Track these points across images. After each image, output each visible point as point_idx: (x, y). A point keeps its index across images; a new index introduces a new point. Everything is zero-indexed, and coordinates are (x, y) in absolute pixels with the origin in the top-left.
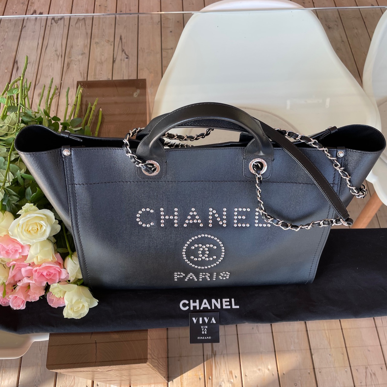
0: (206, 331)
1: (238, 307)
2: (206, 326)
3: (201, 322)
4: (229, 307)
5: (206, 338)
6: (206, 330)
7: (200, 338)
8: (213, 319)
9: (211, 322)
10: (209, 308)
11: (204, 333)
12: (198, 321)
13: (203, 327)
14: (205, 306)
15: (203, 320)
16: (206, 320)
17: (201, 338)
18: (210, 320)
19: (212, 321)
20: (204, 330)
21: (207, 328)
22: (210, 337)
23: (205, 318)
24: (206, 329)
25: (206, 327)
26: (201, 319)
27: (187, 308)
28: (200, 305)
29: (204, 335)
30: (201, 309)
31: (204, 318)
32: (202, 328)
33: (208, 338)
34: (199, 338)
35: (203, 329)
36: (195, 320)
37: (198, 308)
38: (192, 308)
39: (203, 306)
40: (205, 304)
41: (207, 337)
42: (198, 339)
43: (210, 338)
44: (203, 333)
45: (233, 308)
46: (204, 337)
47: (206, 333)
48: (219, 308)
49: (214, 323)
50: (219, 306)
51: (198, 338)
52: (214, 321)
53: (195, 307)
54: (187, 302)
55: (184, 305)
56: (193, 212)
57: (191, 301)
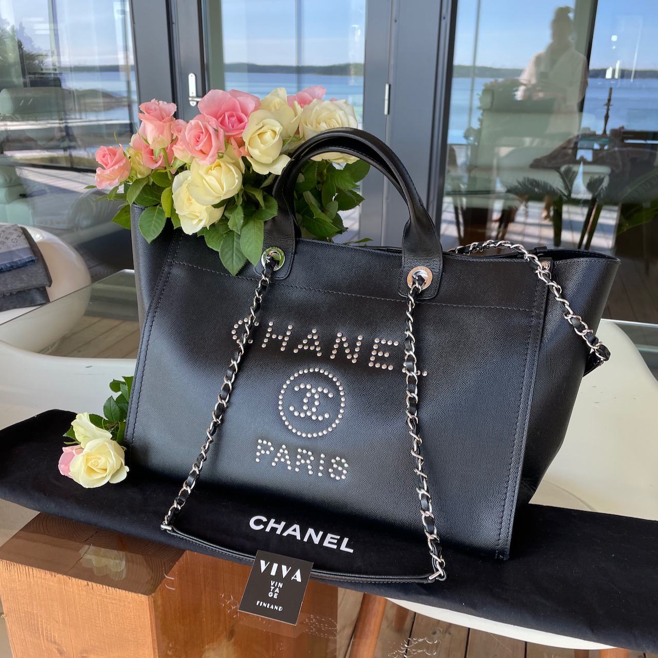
0: (277, 592)
1: (351, 551)
2: (280, 584)
3: (273, 573)
4: (335, 547)
5: (272, 608)
6: (277, 590)
7: (261, 603)
8: (298, 573)
9: (293, 578)
10: (299, 538)
11: (272, 595)
12: (269, 569)
13: (275, 583)
14: (293, 533)
15: (279, 570)
16: (285, 571)
17: (264, 604)
18: (292, 573)
19: (296, 577)
20: (274, 590)
21: (281, 587)
22: (280, 607)
23: (284, 568)
24: (278, 589)
25: (281, 585)
26: (275, 566)
28: (284, 530)
29: (272, 601)
30: (283, 535)
31: (283, 566)
32: (272, 584)
34: (259, 604)
35: (272, 588)
36: (263, 566)
37: (278, 532)
38: (268, 530)
39: (289, 531)
40: (295, 531)
41: (276, 607)
42: (257, 604)
43: (280, 610)
44: (270, 595)
45: (341, 549)
46: (269, 605)
47: (275, 596)
48: (315, 543)
49: (297, 580)
50: (316, 540)
51: (258, 602)
52: (298, 576)
53: (274, 530)
54: (265, 519)
55: (258, 522)
56: (313, 335)
57: (273, 520)
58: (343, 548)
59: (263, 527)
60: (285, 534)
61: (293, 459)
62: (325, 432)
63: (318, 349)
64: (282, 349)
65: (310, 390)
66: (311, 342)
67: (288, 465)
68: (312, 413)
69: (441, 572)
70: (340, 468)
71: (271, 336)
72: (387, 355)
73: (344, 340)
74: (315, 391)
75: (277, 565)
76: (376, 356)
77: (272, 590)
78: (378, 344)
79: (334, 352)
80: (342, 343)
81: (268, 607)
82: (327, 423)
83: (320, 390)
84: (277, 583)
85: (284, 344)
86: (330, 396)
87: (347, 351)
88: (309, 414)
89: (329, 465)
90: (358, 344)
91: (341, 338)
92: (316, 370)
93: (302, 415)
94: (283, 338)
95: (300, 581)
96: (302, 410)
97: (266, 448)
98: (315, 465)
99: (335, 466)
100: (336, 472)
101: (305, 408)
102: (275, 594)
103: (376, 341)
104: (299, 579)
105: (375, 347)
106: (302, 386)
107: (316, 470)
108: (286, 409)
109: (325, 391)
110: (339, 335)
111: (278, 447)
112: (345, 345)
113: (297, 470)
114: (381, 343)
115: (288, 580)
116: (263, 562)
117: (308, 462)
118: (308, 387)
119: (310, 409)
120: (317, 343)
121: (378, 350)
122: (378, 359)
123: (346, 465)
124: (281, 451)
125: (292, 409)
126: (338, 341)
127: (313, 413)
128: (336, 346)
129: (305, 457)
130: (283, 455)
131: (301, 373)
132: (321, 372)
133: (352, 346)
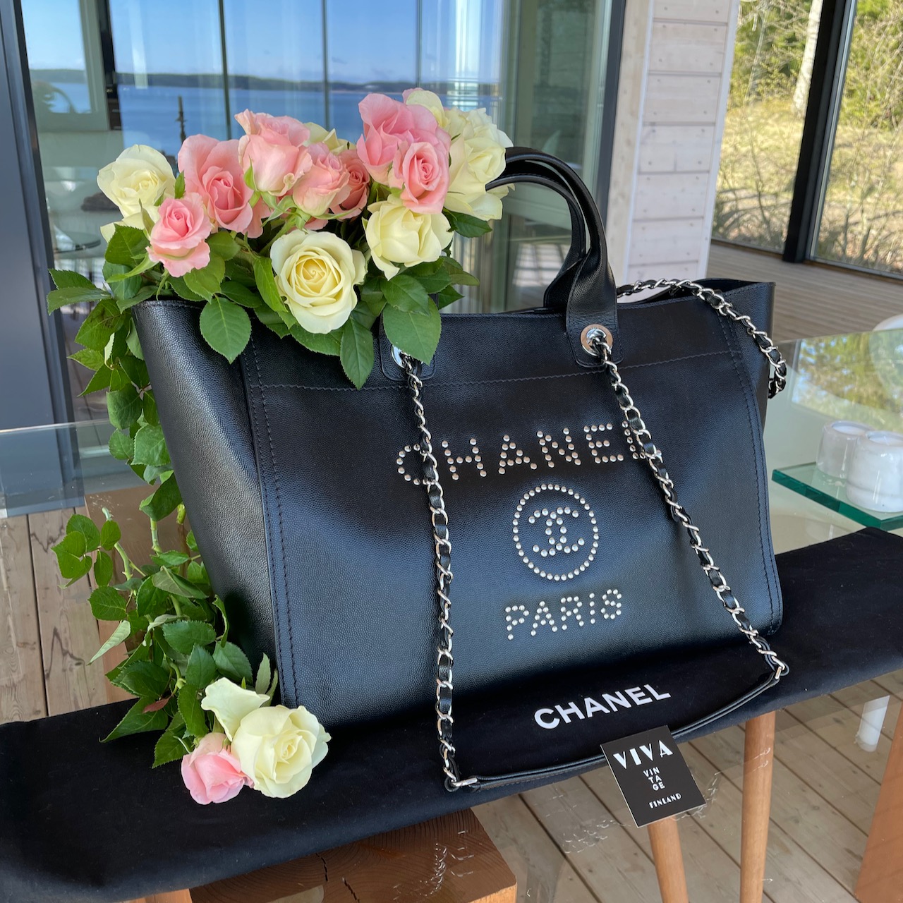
0: (659, 781)
1: (668, 695)
2: (654, 769)
3: (638, 762)
4: (649, 700)
5: (670, 801)
6: (658, 778)
7: (655, 802)
8: (662, 746)
9: (662, 754)
10: (607, 711)
12: (629, 759)
13: (649, 772)
14: (595, 709)
15: (641, 754)
16: (648, 753)
17: (658, 802)
18: (656, 751)
19: (663, 752)
20: (654, 779)
21: (658, 772)
22: (677, 795)
23: (643, 748)
24: (657, 776)
25: (656, 770)
26: (633, 752)
27: (556, 722)
28: (583, 710)
29: (663, 794)
31: (641, 747)
32: (647, 775)
33: (673, 798)
34: (653, 805)
35: (651, 778)
36: (622, 760)
37: (581, 716)
38: (568, 720)
39: (590, 710)
40: (592, 707)
42: (652, 807)
43: (678, 798)
44: (655, 787)
45: (657, 699)
46: (663, 800)
47: (662, 787)
48: (628, 707)
49: (668, 754)
50: (625, 704)
51: (651, 804)
52: (665, 750)
54: (550, 711)
55: (546, 718)
56: (508, 443)
57: (558, 707)
58: (658, 697)
59: (559, 720)
60: (590, 715)
61: (557, 615)
62: (587, 564)
63: (527, 460)
64: (483, 474)
65: (548, 516)
66: (511, 455)
67: (551, 627)
68: (561, 545)
69: (782, 665)
70: (613, 603)
71: (455, 461)
72: (607, 444)
73: (549, 439)
74: (555, 515)
75: (634, 750)
76: (596, 448)
77: (653, 782)
78: (589, 433)
79: (548, 458)
80: (548, 445)
81: (665, 803)
82: (584, 551)
83: (560, 512)
84: (650, 770)
85: (480, 467)
86: (576, 515)
87: (562, 452)
88: (559, 548)
89: (600, 604)
90: (568, 440)
91: (544, 438)
92: (544, 488)
93: (552, 553)
94: (473, 459)
95: (671, 753)
96: (549, 547)
97: (517, 615)
98: (585, 611)
99: (607, 603)
100: (611, 610)
101: (552, 542)
102: (660, 783)
103: (587, 430)
104: (669, 752)
105: (589, 438)
106: (537, 515)
107: (587, 617)
108: (529, 553)
109: (568, 511)
110: (540, 435)
111: (533, 609)
112: (555, 446)
113: (564, 627)
114: (592, 432)
115: (659, 760)
116: (617, 756)
117: (576, 611)
118: (545, 513)
119: (558, 541)
120: (520, 453)
121: (594, 441)
122: (602, 452)
123: (619, 596)
124: (539, 611)
125: (536, 549)
126: (542, 443)
127: (564, 546)
128: (545, 450)
129: (570, 606)
130: (543, 615)
131: (527, 497)
132: (551, 488)
133: (563, 445)
